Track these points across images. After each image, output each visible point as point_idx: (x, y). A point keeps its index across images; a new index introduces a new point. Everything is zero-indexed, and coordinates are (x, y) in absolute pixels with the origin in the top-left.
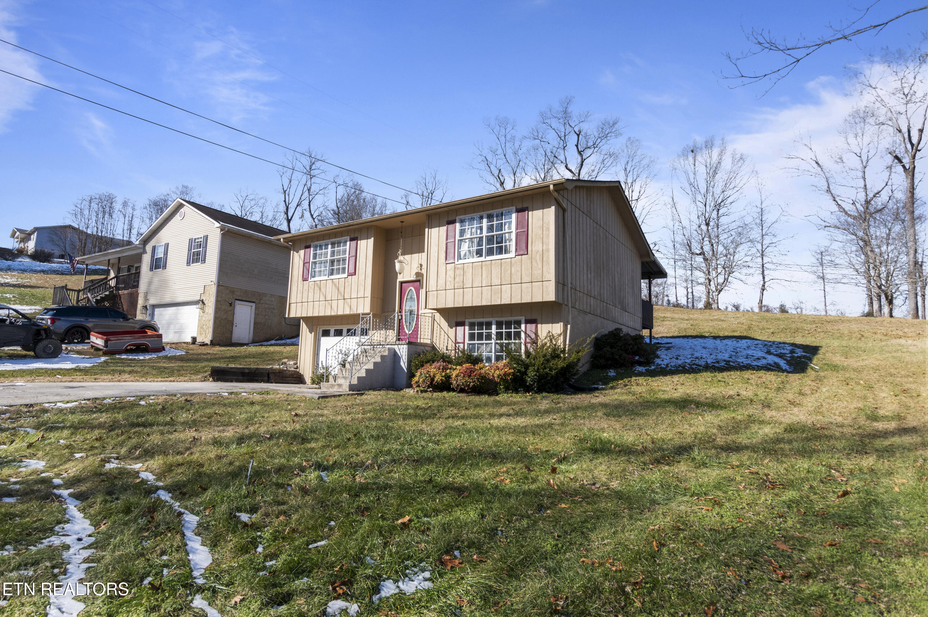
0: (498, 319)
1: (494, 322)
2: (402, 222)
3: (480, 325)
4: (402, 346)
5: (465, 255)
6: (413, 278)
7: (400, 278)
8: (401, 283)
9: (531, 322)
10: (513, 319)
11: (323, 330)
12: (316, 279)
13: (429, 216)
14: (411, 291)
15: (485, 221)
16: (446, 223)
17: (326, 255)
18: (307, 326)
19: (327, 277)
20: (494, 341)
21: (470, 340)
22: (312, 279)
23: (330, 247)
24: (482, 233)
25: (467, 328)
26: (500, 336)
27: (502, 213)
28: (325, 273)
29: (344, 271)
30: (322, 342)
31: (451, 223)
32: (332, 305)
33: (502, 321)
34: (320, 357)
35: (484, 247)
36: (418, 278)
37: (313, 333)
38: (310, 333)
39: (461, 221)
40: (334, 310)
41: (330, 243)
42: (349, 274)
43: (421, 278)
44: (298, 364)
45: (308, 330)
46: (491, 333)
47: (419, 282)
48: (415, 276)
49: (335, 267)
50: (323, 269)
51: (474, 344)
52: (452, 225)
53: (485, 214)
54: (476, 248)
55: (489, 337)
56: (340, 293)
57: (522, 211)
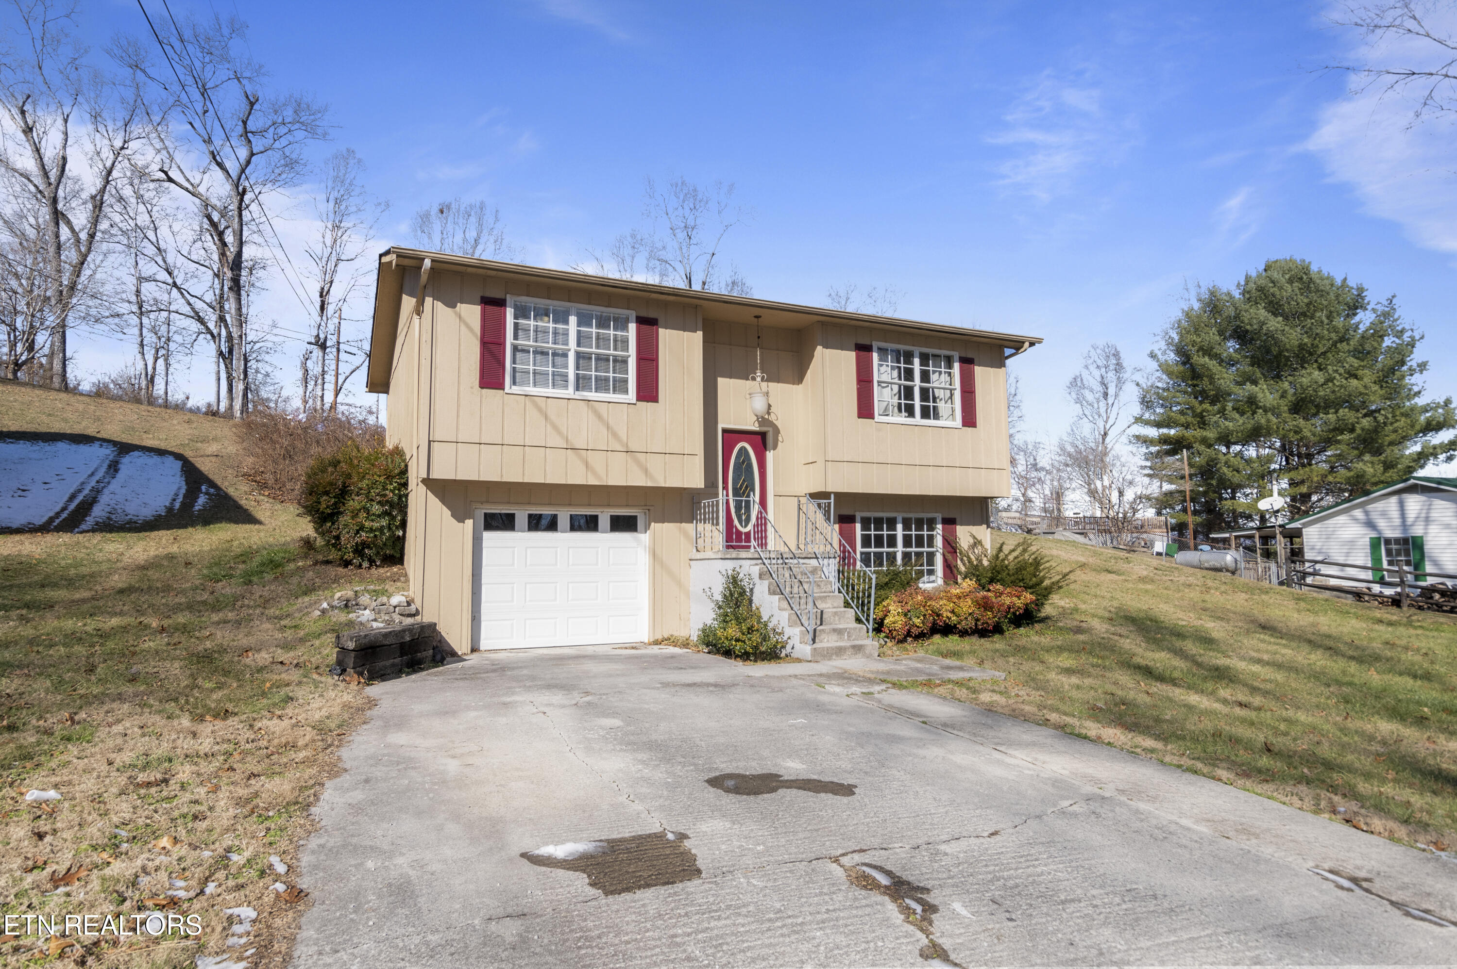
0: (906, 515)
1: (899, 519)
2: (757, 317)
3: (879, 523)
4: (826, 561)
5: (887, 409)
6: (751, 425)
7: (723, 422)
8: (725, 431)
9: (950, 522)
10: (925, 515)
11: (486, 514)
12: (531, 390)
13: (823, 323)
14: (743, 449)
15: (917, 361)
16: (853, 347)
17: (560, 336)
18: (443, 501)
19: (570, 392)
20: (900, 548)
21: (863, 546)
22: (516, 389)
23: (573, 320)
24: (913, 380)
25: (858, 526)
26: (907, 542)
27: (939, 356)
28: (560, 379)
29: (620, 386)
30: (485, 544)
31: (863, 349)
32: (589, 460)
33: (910, 519)
34: (483, 581)
35: (917, 403)
36: (764, 429)
37: (467, 521)
38: (459, 521)
39: (880, 350)
40: (595, 474)
41: (573, 310)
42: (640, 398)
43: (770, 429)
44: (418, 604)
45: (447, 513)
46: (895, 536)
47: (763, 435)
48: (757, 424)
49: (593, 373)
50: (550, 369)
51: (869, 553)
52: (866, 353)
53: (917, 351)
54: (903, 402)
55: (892, 542)
56: (615, 435)
57: (967, 362)
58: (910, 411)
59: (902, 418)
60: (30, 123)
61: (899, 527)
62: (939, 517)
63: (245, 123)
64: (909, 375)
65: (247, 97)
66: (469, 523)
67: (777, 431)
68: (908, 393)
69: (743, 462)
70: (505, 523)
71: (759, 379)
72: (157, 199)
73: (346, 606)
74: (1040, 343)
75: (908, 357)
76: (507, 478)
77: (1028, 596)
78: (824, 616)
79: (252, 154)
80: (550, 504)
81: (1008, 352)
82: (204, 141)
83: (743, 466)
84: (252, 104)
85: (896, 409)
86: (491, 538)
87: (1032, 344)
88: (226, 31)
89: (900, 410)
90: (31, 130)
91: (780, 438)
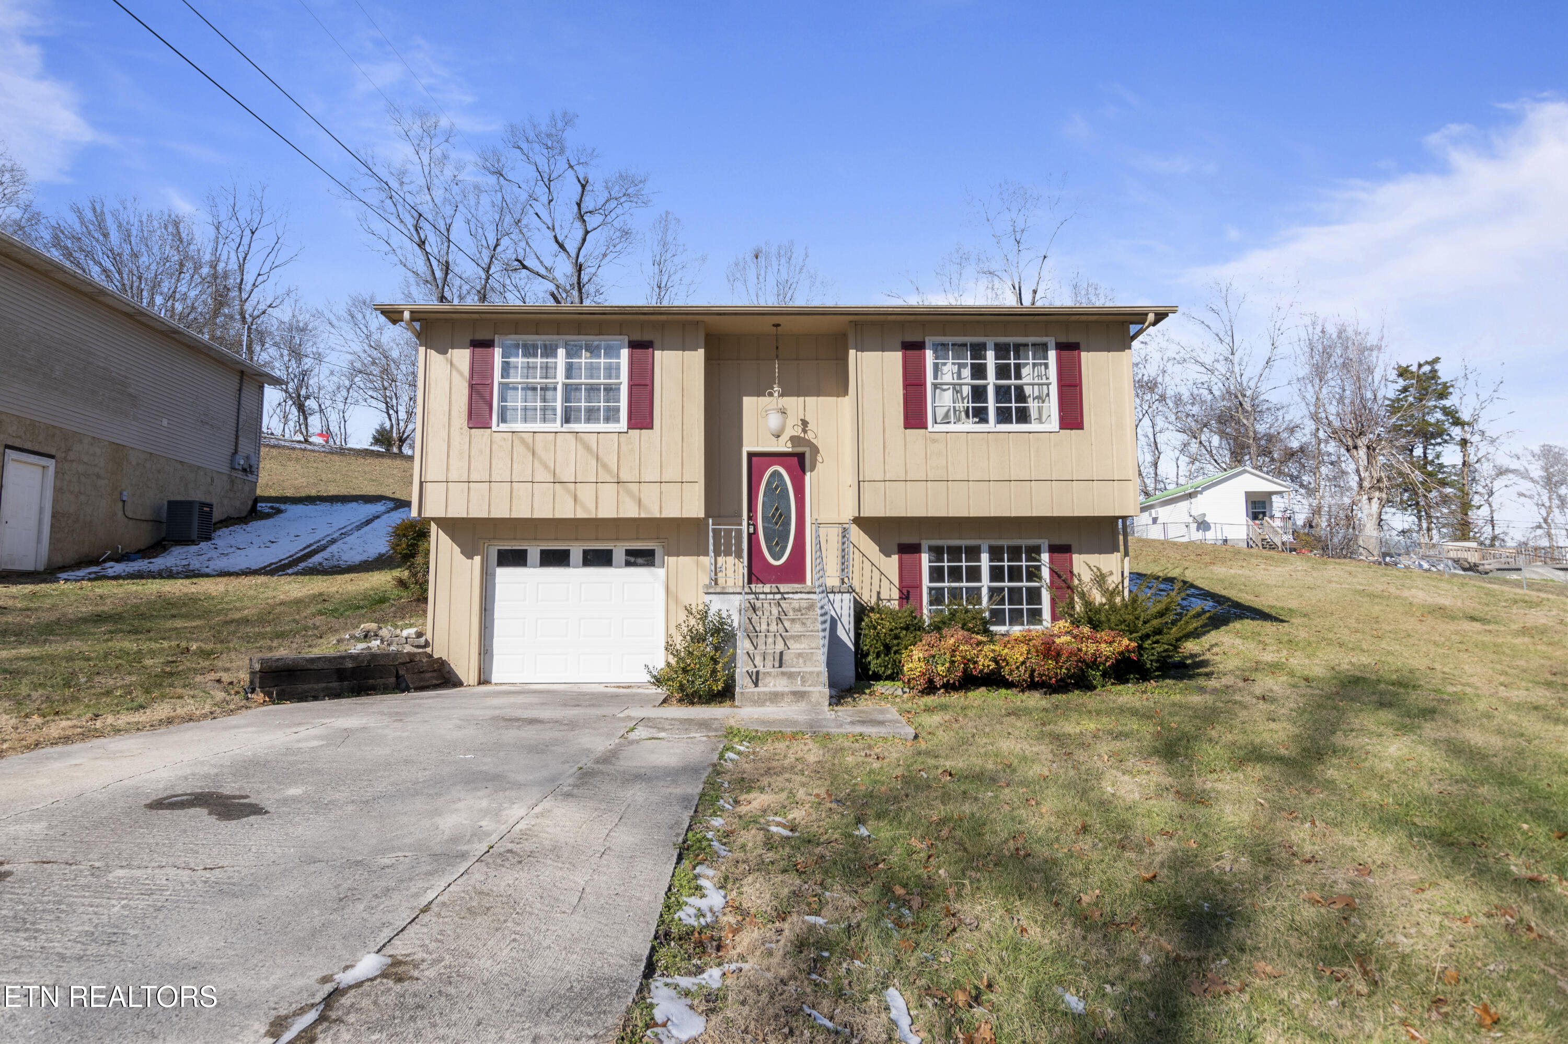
0: (995, 543)
1: (985, 547)
2: (777, 325)
3: (955, 553)
4: (838, 596)
5: (947, 415)
6: (783, 446)
7: (749, 445)
8: (751, 455)
9: (1061, 550)
10: (1024, 542)
11: (499, 550)
12: (519, 426)
13: (856, 324)
14: (776, 474)
15: (990, 355)
16: (899, 346)
17: (548, 370)
18: (453, 539)
19: (557, 426)
20: (985, 582)
21: (932, 580)
22: (503, 427)
23: (561, 352)
24: (985, 378)
25: (925, 557)
26: (996, 574)
27: (1026, 345)
28: (546, 414)
29: (611, 415)
30: (498, 579)
31: (913, 348)
32: (578, 493)
33: (1002, 548)
34: (495, 616)
35: (991, 404)
36: (799, 450)
37: (475, 558)
38: (468, 558)
39: (936, 348)
40: (584, 507)
41: (561, 343)
42: (632, 425)
43: (807, 450)
44: (429, 636)
45: (457, 550)
46: (978, 568)
47: (801, 457)
48: (789, 444)
49: (583, 404)
50: (539, 404)
51: (943, 589)
52: (916, 352)
53: (990, 341)
54: (971, 405)
55: (974, 574)
56: (605, 467)
57: (1068, 348)
58: (980, 415)
59: (970, 425)
60: (423, 237)
61: (985, 557)
62: (1045, 544)
63: (579, 205)
64: (979, 371)
65: (579, 181)
66: (477, 559)
67: (815, 450)
68: (979, 393)
69: (776, 488)
70: (515, 558)
71: (776, 394)
72: (529, 285)
73: (366, 636)
74: (1174, 312)
75: (978, 351)
76: (495, 514)
77: (1126, 642)
78: (784, 658)
79: (587, 232)
80: (556, 539)
81: (1133, 329)
82: (548, 228)
83: (776, 492)
84: (583, 187)
85: (963, 414)
86: (505, 576)
87: (1160, 316)
88: (560, 125)
89: (967, 416)
90: (424, 243)
91: (819, 459)
